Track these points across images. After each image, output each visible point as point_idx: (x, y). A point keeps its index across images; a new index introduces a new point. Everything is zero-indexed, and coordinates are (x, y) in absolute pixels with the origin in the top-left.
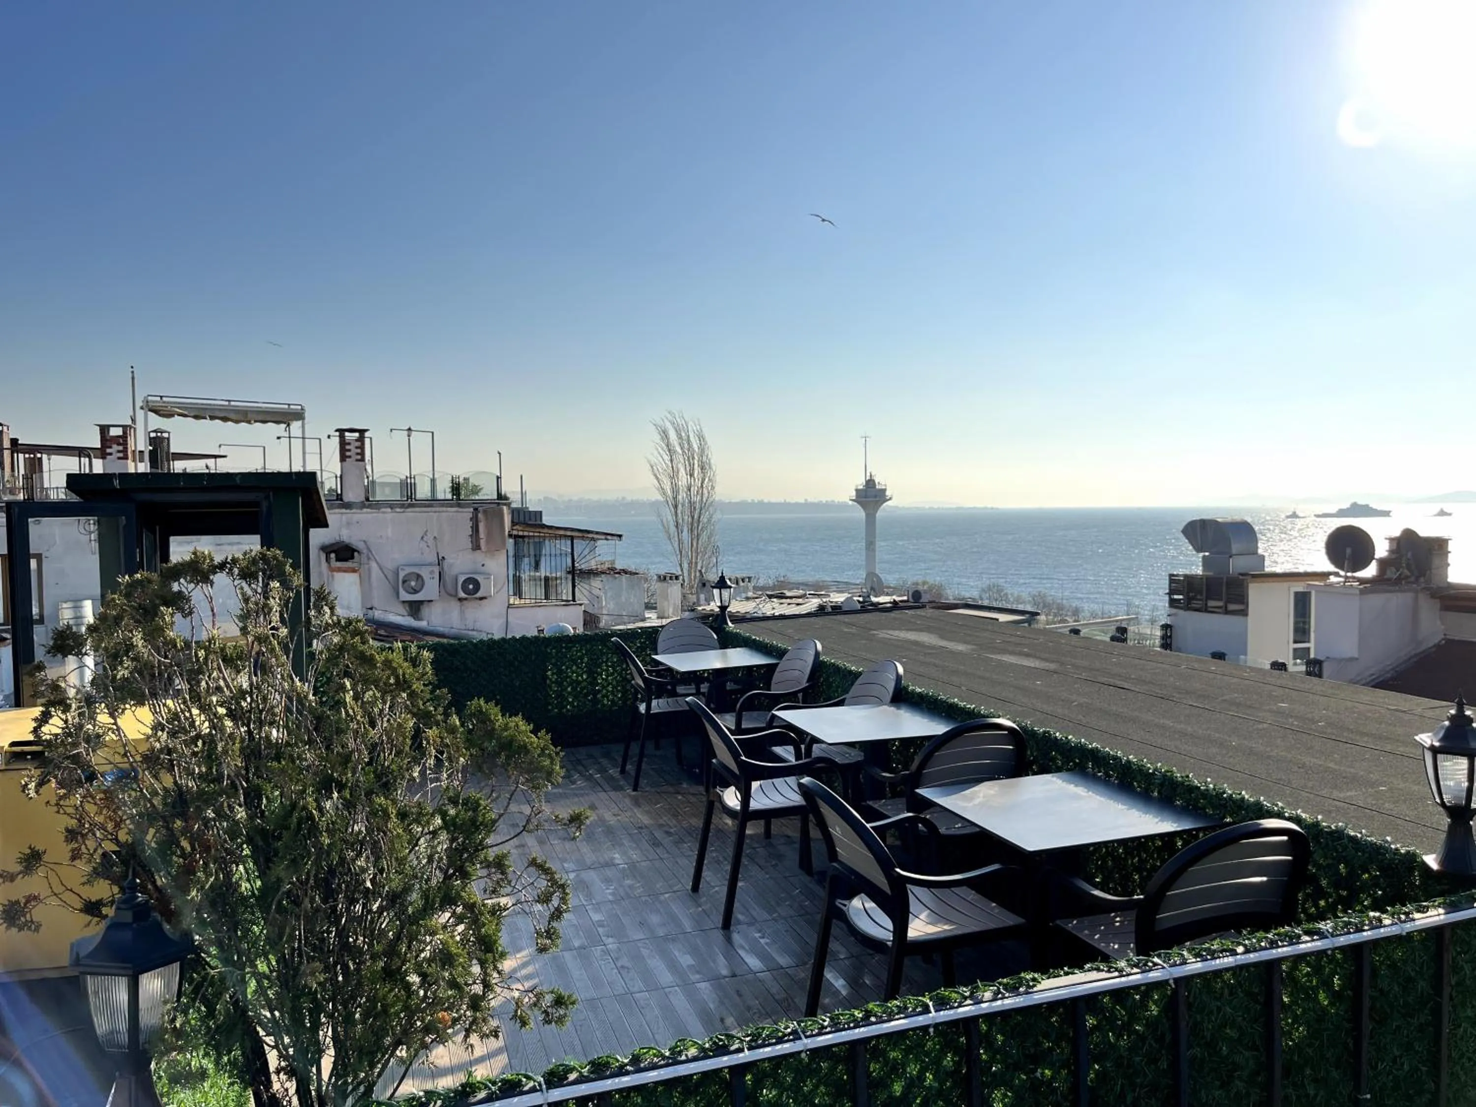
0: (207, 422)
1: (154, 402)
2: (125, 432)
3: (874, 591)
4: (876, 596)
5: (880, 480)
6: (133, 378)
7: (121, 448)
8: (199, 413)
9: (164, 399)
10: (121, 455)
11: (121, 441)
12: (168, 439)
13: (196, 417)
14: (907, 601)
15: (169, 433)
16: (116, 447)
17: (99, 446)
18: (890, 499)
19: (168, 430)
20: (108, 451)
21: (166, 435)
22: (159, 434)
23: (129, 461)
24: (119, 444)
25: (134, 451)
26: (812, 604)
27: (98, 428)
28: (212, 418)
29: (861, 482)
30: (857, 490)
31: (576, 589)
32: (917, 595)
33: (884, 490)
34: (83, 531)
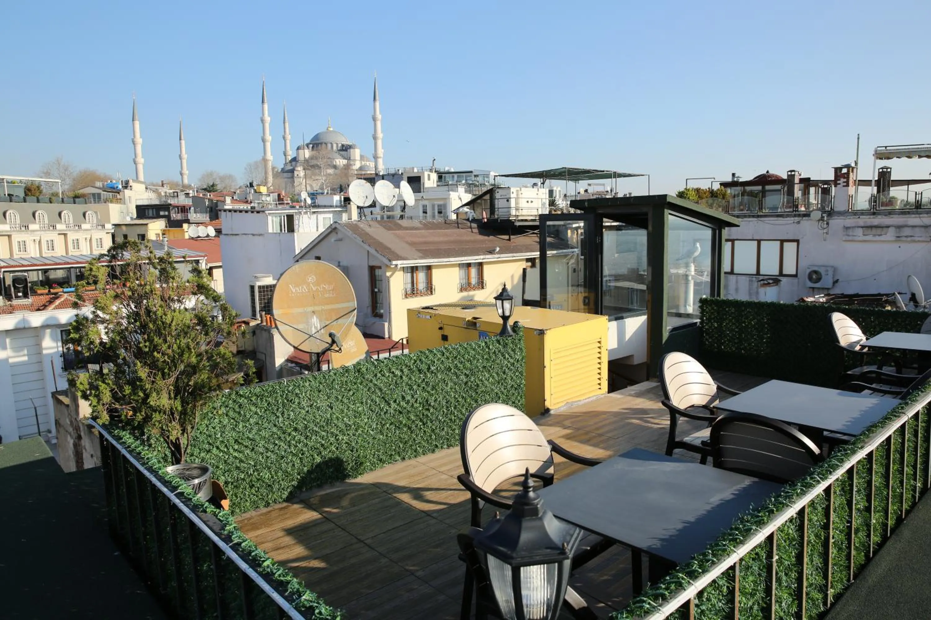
0: (915, 159)
1: (880, 150)
2: (848, 171)
6: (858, 138)
7: (845, 180)
8: (909, 154)
9: (888, 148)
10: (845, 184)
11: (846, 176)
12: (890, 172)
13: (909, 157)
15: (891, 168)
16: (843, 180)
17: (833, 179)
19: (891, 167)
20: (838, 182)
21: (889, 170)
22: (885, 170)
23: (850, 188)
24: (844, 178)
25: (855, 181)
27: (834, 169)
28: (920, 157)
34: (820, 228)
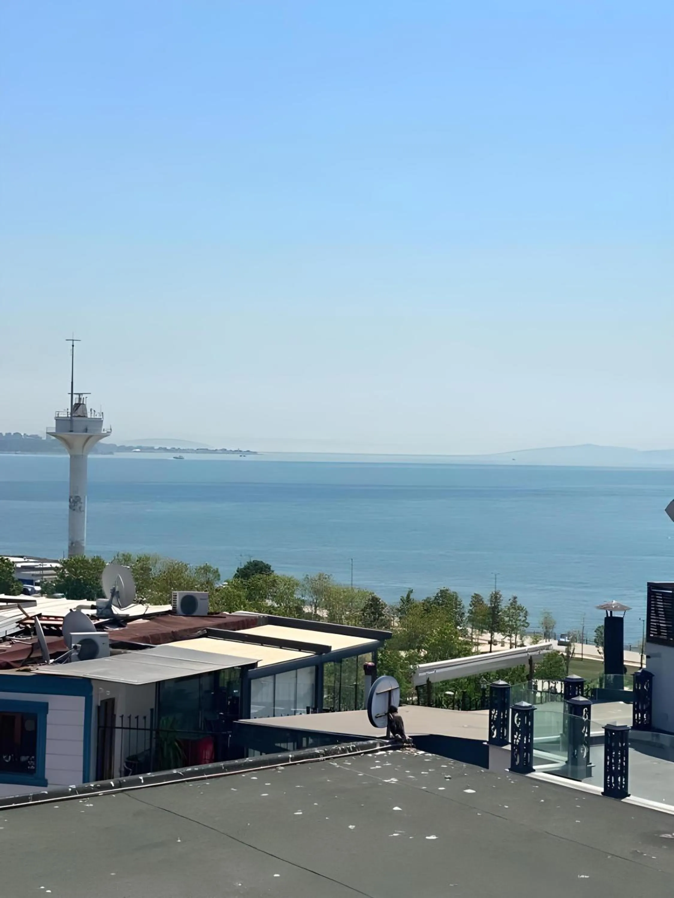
3: (118, 595)
4: (121, 605)
5: (94, 407)
18: (107, 434)
29: (65, 409)
30: (58, 419)
33: (99, 422)
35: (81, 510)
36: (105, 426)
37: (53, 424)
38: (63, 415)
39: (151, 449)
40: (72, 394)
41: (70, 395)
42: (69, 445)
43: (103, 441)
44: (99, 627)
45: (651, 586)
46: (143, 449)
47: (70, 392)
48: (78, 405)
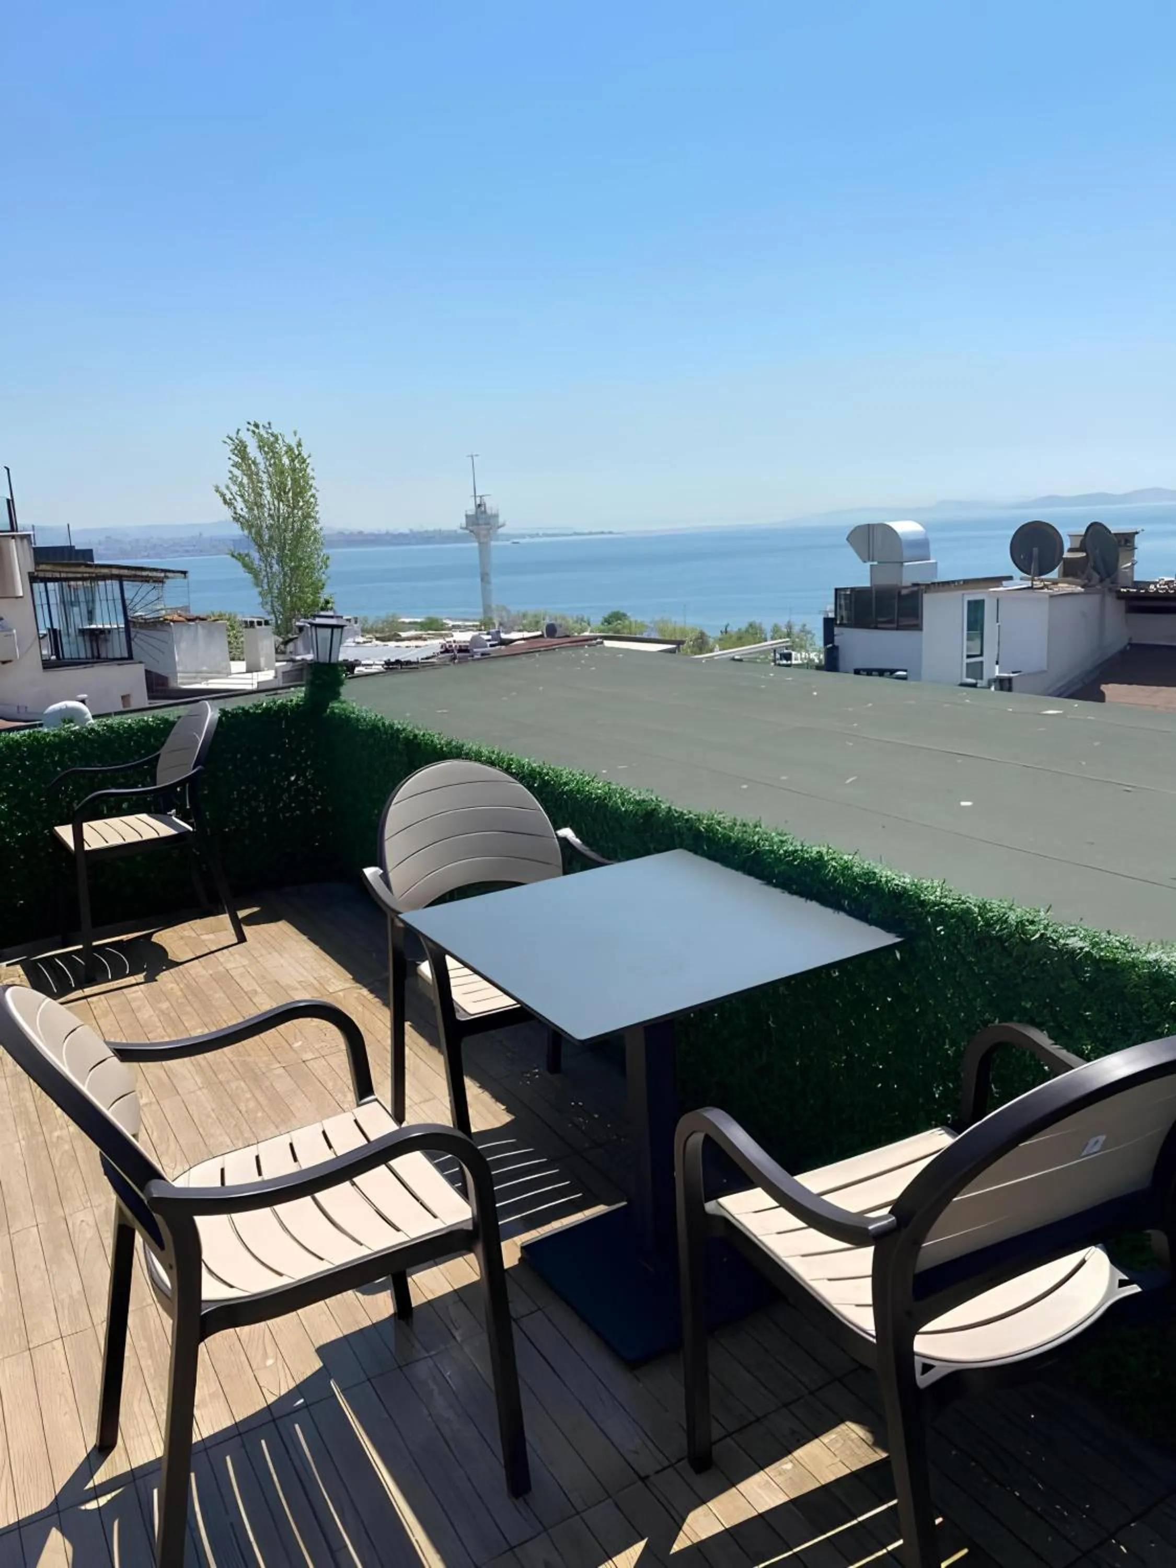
3: (505, 627)
4: (506, 633)
5: (491, 505)
14: (541, 636)
18: (503, 525)
26: (434, 645)
29: (471, 509)
30: (467, 516)
31: (133, 643)
32: (551, 630)
33: (496, 516)
35: (489, 583)
36: (501, 520)
37: (463, 521)
38: (470, 513)
39: (537, 535)
40: (475, 496)
41: (473, 498)
42: (477, 536)
43: (501, 531)
44: (492, 646)
45: (836, 590)
46: (531, 536)
47: (473, 494)
48: (480, 506)
